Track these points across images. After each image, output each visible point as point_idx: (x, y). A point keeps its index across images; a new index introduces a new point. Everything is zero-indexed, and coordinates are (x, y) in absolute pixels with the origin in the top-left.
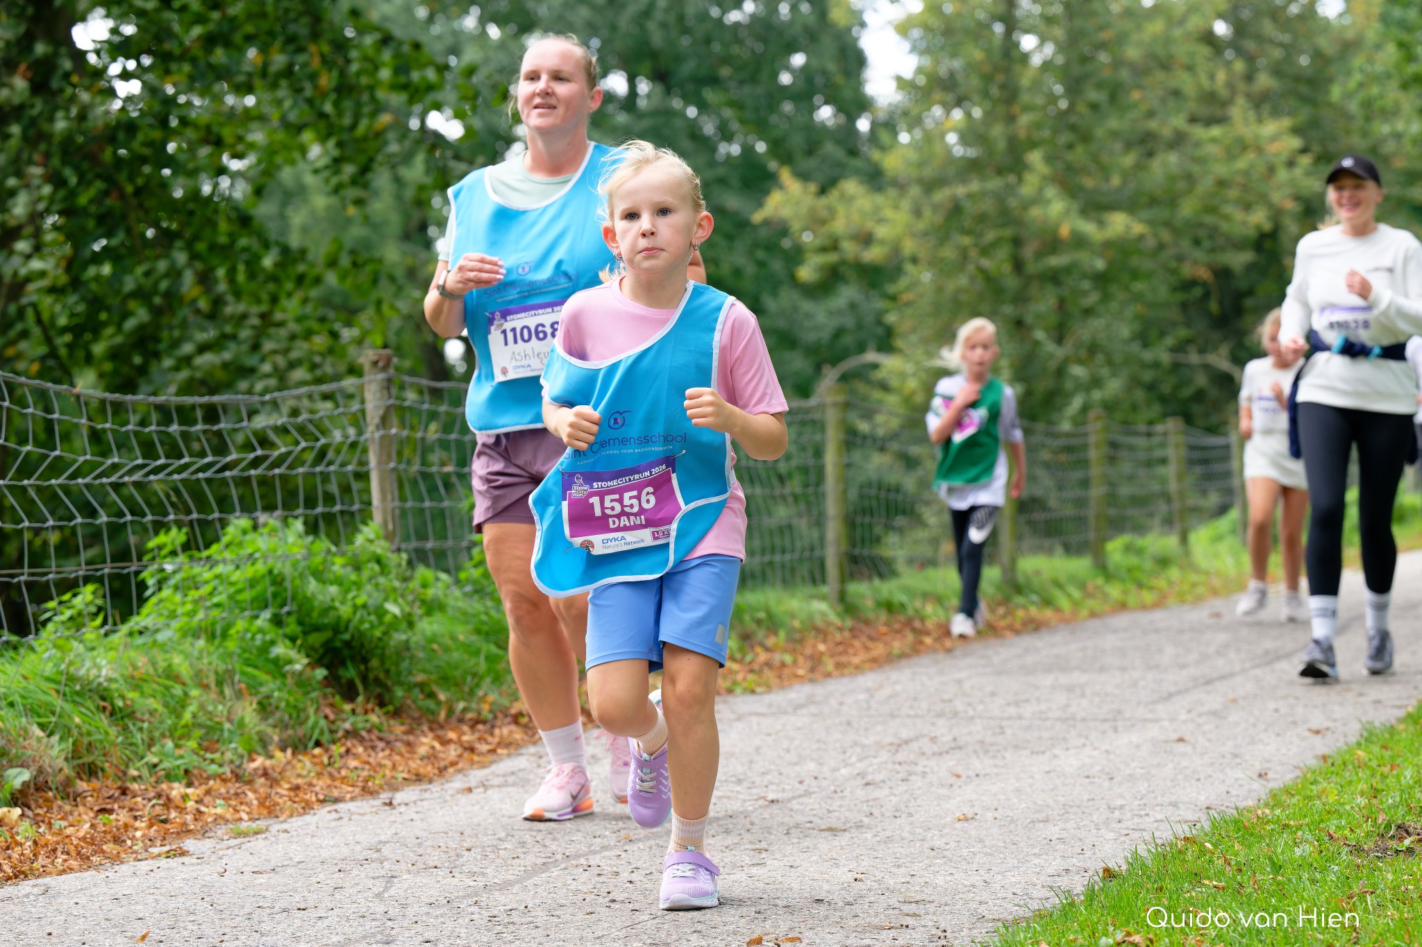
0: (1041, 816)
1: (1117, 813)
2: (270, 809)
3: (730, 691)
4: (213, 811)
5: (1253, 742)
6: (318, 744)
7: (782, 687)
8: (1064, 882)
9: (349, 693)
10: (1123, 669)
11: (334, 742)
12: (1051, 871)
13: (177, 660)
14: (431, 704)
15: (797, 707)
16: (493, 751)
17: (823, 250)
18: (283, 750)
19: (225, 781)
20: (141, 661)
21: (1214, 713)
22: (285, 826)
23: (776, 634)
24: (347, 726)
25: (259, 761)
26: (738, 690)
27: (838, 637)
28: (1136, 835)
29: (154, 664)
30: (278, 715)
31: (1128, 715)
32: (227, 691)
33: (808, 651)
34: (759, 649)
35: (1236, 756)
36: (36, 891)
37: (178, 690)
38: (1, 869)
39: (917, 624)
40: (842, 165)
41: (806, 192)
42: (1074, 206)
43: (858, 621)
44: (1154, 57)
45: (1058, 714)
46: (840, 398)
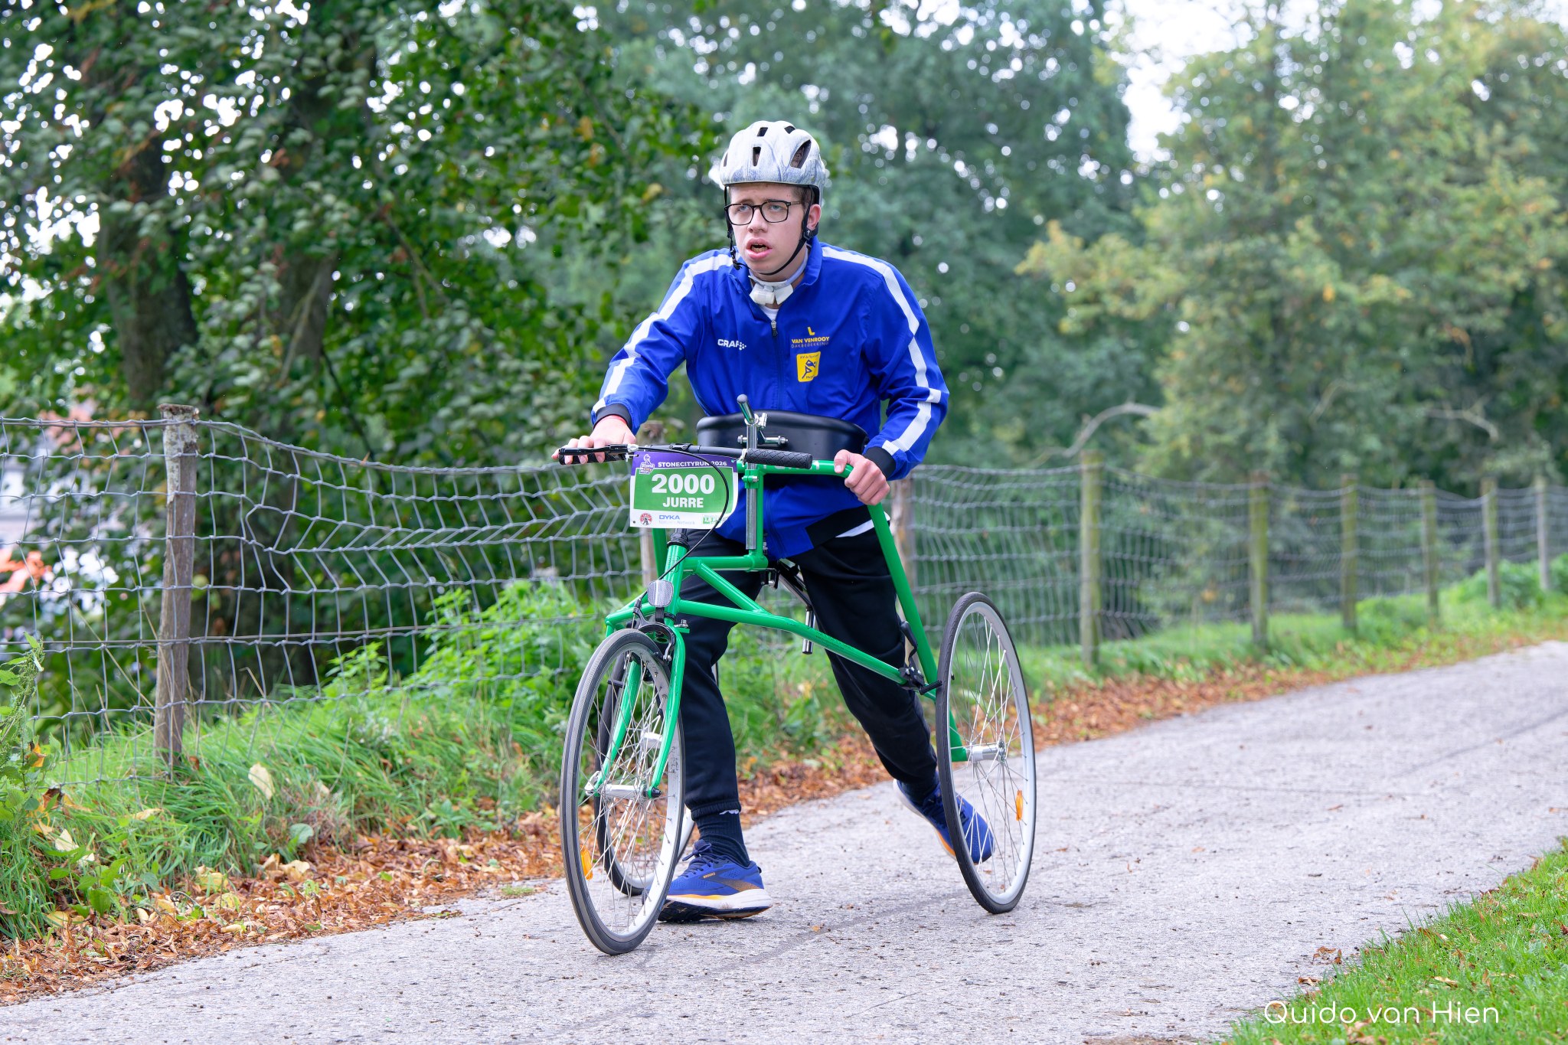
0: (1283, 896)
1: (1357, 895)
2: (539, 869)
4: (486, 869)
5: (1494, 821)
10: (1369, 738)
12: (1289, 957)
13: (454, 718)
17: (1086, 302)
18: (554, 807)
19: (497, 838)
20: (422, 720)
21: (1457, 789)
22: (554, 887)
25: (531, 819)
27: (1090, 697)
28: (1374, 919)
29: (432, 721)
30: (547, 773)
31: (1371, 788)
32: (502, 750)
33: (1061, 712)
35: (1476, 835)
36: (318, 950)
37: (454, 748)
38: (286, 927)
39: (1168, 684)
40: (1104, 220)
41: (1072, 245)
42: (1336, 267)
43: (1110, 681)
44: (1413, 118)
45: (1303, 786)
46: (1096, 465)
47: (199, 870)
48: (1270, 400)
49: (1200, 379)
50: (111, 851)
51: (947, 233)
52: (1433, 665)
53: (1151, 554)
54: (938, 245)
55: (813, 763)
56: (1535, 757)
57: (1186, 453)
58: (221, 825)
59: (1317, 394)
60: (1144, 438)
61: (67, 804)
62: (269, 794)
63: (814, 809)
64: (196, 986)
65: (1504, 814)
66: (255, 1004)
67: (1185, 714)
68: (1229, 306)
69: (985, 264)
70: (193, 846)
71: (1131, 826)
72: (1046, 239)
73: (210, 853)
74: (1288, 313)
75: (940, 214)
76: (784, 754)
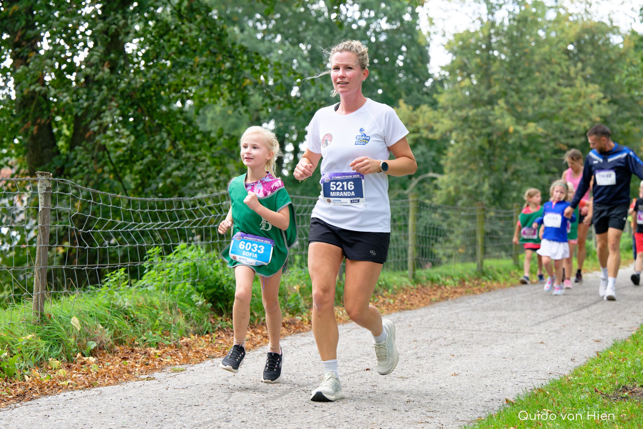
0: (484, 374)
2: (188, 361)
4: (166, 360)
5: (570, 344)
6: (207, 333)
9: (220, 313)
10: (522, 310)
11: (214, 332)
12: (486, 400)
13: (155, 299)
17: (414, 132)
18: (194, 335)
19: (171, 348)
20: (141, 299)
21: (556, 331)
22: (193, 368)
23: (387, 291)
24: (219, 326)
25: (185, 340)
27: (411, 292)
29: (146, 300)
30: (193, 321)
32: (174, 312)
33: (399, 298)
34: (380, 297)
35: (563, 350)
36: (97, 393)
37: (155, 311)
38: (84, 383)
39: (443, 287)
41: (408, 109)
42: (514, 119)
43: (419, 286)
44: (545, 59)
46: (415, 199)
47: (50, 359)
48: (486, 172)
49: (459, 164)
50: (15, 352)
53: (437, 235)
55: (299, 318)
56: (588, 319)
57: (453, 194)
58: (59, 342)
59: (506, 170)
60: (436, 187)
62: (79, 329)
63: (299, 337)
64: (46, 408)
65: (575, 342)
66: (70, 415)
67: (450, 300)
68: (471, 135)
70: (47, 350)
71: (425, 345)
72: (398, 106)
73: (55, 353)
74: (494, 137)
76: (287, 314)
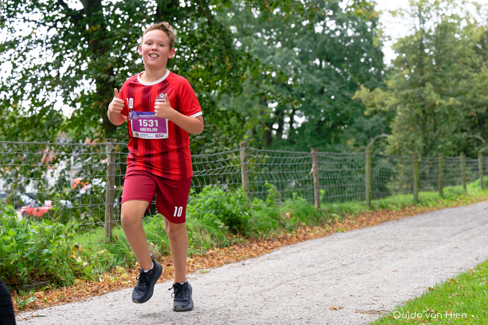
0: (415, 270)
1: (436, 270)
2: (212, 266)
3: (337, 231)
4: (196, 266)
5: (476, 248)
6: (226, 246)
7: (351, 231)
8: (417, 291)
9: (235, 232)
10: (444, 226)
11: (230, 246)
12: (415, 287)
14: (257, 235)
15: (355, 236)
16: (272, 249)
17: (371, 106)
18: (217, 248)
19: (201, 257)
21: (467, 240)
22: (215, 270)
23: (351, 215)
24: (234, 241)
25: (211, 251)
26: (339, 231)
27: (368, 216)
28: (440, 277)
30: (215, 239)
31: (443, 240)
32: (203, 232)
33: (360, 220)
34: (346, 219)
35: (471, 253)
39: (390, 212)
40: (376, 83)
41: (367, 91)
42: (439, 95)
43: (374, 211)
44: (460, 54)
45: (424, 239)
46: (370, 151)
47: (117, 267)
48: (421, 132)
49: (403, 127)
50: (92, 262)
51: (333, 87)
52: (463, 205)
54: (331, 91)
55: (289, 235)
57: (398, 147)
58: (123, 254)
59: (435, 130)
60: (387, 143)
61: (80, 249)
64: (112, 299)
65: (479, 246)
67: (395, 220)
68: (410, 107)
69: (344, 96)
70: (115, 260)
72: (360, 90)
73: (120, 262)
74: (426, 108)
75: (331, 82)
76: (282, 232)
